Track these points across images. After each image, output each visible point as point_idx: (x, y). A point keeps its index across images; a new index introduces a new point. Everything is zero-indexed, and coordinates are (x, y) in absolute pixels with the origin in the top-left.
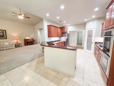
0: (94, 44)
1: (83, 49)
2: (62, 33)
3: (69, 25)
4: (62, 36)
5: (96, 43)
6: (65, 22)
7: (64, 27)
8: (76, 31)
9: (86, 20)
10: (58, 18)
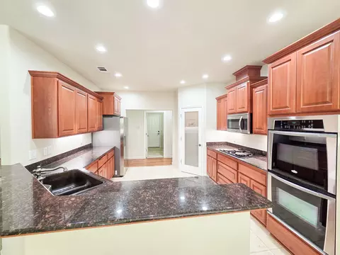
0: (206, 148)
1: (171, 164)
2: (104, 116)
3: (127, 88)
4: (102, 128)
5: (209, 144)
6: (118, 75)
7: (113, 93)
8: (144, 111)
9: (183, 82)
10: (101, 49)
